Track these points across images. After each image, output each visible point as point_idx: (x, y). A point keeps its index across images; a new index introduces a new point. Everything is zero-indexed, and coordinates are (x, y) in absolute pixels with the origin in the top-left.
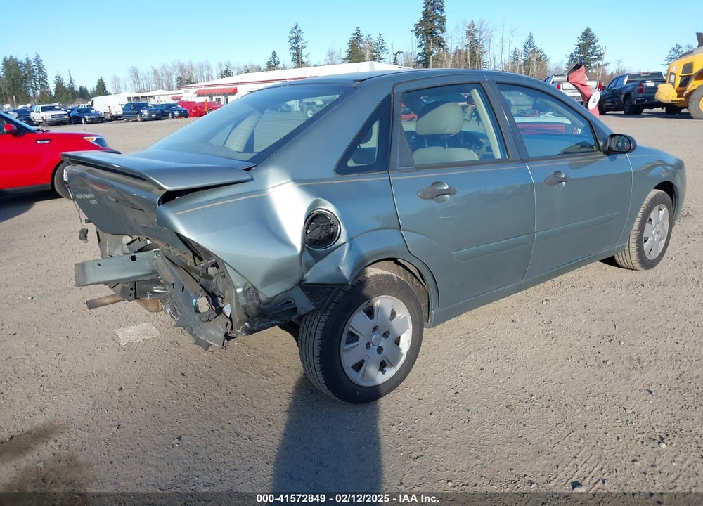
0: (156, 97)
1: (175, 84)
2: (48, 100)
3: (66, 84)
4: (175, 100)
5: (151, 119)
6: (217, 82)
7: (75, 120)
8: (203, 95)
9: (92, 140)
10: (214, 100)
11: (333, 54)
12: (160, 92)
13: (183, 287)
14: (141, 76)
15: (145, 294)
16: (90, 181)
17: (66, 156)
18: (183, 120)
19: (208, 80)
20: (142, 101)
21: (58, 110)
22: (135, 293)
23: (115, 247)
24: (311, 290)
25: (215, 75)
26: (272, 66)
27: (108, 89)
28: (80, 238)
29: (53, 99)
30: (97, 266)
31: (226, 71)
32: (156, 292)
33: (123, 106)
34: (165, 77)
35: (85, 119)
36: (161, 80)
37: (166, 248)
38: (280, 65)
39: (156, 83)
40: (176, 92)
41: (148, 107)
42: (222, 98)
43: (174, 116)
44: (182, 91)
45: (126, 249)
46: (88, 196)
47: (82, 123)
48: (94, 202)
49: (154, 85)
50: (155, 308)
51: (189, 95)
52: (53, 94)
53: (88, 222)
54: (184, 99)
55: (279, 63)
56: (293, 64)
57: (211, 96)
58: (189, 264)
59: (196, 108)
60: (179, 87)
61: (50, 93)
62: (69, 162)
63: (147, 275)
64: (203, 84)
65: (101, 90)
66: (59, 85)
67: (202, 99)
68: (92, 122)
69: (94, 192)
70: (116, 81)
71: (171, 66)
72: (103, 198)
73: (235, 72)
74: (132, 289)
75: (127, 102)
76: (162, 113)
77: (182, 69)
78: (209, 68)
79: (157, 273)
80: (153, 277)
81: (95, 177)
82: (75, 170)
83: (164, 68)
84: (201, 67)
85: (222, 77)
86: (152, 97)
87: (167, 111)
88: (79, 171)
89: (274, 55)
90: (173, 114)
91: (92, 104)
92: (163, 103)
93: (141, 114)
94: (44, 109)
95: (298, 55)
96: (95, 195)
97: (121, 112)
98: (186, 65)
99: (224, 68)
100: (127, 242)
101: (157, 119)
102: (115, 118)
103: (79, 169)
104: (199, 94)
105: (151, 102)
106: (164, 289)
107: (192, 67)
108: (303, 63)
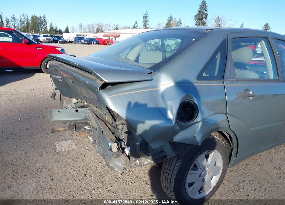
0: (88, 35)
1: (95, 31)
2: (46, 33)
3: (54, 27)
4: (95, 37)
5: (85, 44)
6: (112, 32)
7: (56, 42)
8: (106, 36)
9: (59, 49)
10: (110, 39)
11: (160, 25)
12: (89, 33)
13: (103, 132)
14: (83, 27)
15: (80, 129)
16: (60, 70)
17: (50, 56)
18: (98, 45)
19: (109, 31)
20: (82, 36)
21: (49, 37)
22: (76, 128)
23: (68, 103)
24: (176, 146)
25: (112, 29)
26: (135, 27)
27: (70, 31)
28: (52, 97)
29: (48, 33)
30: (58, 112)
31: (116, 28)
32: (86, 129)
33: (74, 38)
34: (92, 28)
35: (59, 41)
36: (90, 29)
37: (96, 109)
38: (138, 28)
39: (88, 30)
40: (95, 34)
41: (84, 39)
42: (114, 38)
43: (94, 44)
44: (98, 34)
45: (74, 106)
46: (58, 77)
47: (58, 43)
48: (60, 80)
49: (87, 31)
50: (84, 136)
51: (101, 36)
52: (49, 31)
53: (56, 89)
54: (98, 37)
55: (138, 26)
56: (143, 27)
57: (109, 37)
58: (106, 120)
59: (103, 41)
60: (97, 32)
61: (47, 31)
62: (51, 59)
63: (82, 120)
64: (107, 32)
65: (67, 31)
66: (51, 27)
67: (106, 38)
68: (62, 43)
69: (61, 75)
70: (73, 28)
71: (95, 24)
72: (65, 79)
73: (119, 28)
74: (74, 126)
75: (76, 36)
76: (89, 42)
77: (99, 26)
78: (110, 26)
79: (88, 119)
80: (85, 121)
81: (64, 69)
82: (53, 63)
83: (92, 24)
84: (107, 25)
85: (114, 30)
86: (86, 35)
87: (91, 41)
88: (55, 64)
89: (136, 23)
90: (94, 43)
91: (63, 36)
92: (90, 38)
93: (81, 41)
94: (44, 36)
95: (146, 24)
96: (61, 77)
97: (73, 40)
98: (101, 24)
99: (116, 27)
100: (74, 103)
101: (87, 44)
102: (71, 42)
103: (55, 63)
104: (104, 36)
105: (85, 37)
106: (90, 128)
107: (103, 25)
108: (147, 27)
